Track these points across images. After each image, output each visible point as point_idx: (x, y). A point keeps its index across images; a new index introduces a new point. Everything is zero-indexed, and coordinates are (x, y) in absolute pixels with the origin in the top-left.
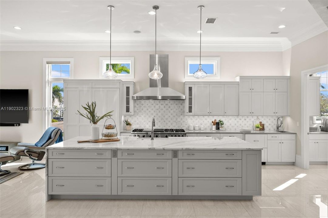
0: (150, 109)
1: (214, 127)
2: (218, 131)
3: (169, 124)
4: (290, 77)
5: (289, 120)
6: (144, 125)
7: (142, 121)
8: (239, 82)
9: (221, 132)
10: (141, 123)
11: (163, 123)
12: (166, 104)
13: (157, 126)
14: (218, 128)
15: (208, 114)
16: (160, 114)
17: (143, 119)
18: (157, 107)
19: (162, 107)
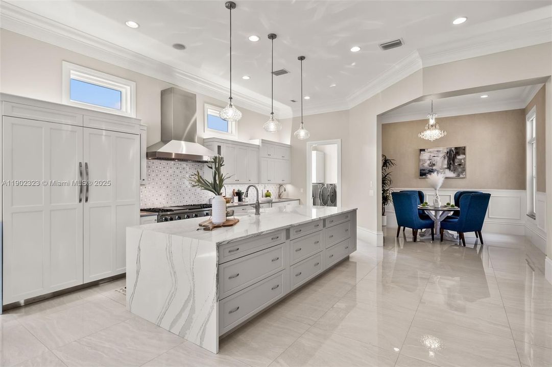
0: (160, 175)
1: (236, 198)
2: (240, 203)
3: (187, 198)
4: (290, 146)
5: (289, 188)
6: (152, 201)
7: (149, 196)
8: (259, 146)
9: (244, 204)
10: (147, 199)
11: (178, 197)
12: (183, 167)
13: (171, 202)
14: (240, 200)
15: (236, 182)
16: (174, 183)
17: (150, 191)
18: (171, 171)
19: (177, 172)
